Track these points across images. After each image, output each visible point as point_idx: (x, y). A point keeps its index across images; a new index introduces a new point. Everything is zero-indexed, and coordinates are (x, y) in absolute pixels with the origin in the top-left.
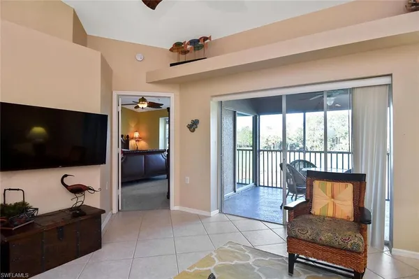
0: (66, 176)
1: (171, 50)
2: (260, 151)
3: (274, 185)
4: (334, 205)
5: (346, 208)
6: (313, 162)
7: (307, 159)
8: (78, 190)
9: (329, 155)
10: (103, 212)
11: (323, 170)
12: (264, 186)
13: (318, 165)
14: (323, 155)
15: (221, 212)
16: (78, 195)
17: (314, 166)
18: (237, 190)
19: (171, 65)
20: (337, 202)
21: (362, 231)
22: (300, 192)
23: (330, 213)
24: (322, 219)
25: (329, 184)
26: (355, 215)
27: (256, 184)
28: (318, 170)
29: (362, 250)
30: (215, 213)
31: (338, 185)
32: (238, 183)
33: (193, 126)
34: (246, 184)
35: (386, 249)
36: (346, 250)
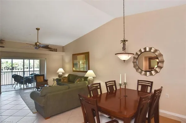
23: (40, 81)
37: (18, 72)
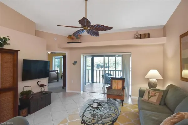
0: (38, 81)
1: (68, 37)
2: (94, 70)
3: (99, 82)
4: (118, 86)
5: (120, 86)
6: (111, 74)
7: (110, 73)
8: (42, 86)
9: (116, 71)
10: (51, 92)
11: (115, 77)
12: (95, 83)
13: (113, 75)
14: (115, 71)
15: (84, 91)
16: (42, 88)
17: (112, 75)
18: (87, 84)
19: (68, 43)
20: (118, 85)
21: (123, 91)
22: (108, 84)
23: (117, 88)
24: (115, 89)
25: (116, 81)
26: (122, 88)
27: (92, 82)
28: (113, 77)
29: (123, 95)
30: (82, 92)
31: (119, 81)
32: (87, 82)
33: (75, 63)
34: (88, 82)
35: (130, 97)
36: (120, 95)
37: (101, 70)
